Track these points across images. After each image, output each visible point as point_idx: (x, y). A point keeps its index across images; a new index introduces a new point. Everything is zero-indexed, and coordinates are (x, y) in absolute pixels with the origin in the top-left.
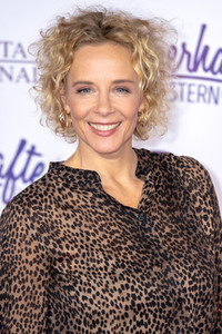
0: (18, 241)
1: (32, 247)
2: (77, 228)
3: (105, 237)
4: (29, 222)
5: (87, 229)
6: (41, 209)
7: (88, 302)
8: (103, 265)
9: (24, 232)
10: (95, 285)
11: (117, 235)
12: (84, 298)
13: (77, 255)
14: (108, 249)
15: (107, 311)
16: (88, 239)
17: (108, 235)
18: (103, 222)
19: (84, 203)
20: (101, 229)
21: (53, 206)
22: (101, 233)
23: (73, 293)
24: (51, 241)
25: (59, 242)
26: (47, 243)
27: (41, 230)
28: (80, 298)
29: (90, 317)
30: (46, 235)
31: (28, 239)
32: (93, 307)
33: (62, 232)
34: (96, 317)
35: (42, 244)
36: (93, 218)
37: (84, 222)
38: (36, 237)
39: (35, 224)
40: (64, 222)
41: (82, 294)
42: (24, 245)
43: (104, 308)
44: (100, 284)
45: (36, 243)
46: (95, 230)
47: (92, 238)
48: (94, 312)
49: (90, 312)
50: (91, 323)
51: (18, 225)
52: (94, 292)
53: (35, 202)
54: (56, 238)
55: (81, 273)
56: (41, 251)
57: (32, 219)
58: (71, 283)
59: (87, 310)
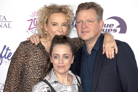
0: (19, 55)
1: (22, 58)
2: (36, 59)
3: (41, 63)
4: (24, 53)
5: (38, 60)
6: (28, 51)
7: (29, 80)
8: (36, 71)
9: (22, 54)
10: (32, 76)
11: (45, 64)
12: (29, 78)
13: (32, 66)
14: (40, 67)
15: (33, 83)
16: (37, 63)
17: (42, 63)
18: (43, 59)
19: (40, 53)
20: (41, 61)
21: (32, 51)
22: (41, 62)
23: (27, 76)
24: (27, 60)
25: (29, 61)
26: (26, 60)
27: (26, 56)
28: (28, 78)
29: (28, 84)
30: (26, 58)
31: (22, 56)
32: (30, 81)
33: (31, 59)
34: (30, 84)
35: (24, 59)
36: (41, 58)
37: (38, 58)
38: (24, 57)
39: (25, 54)
40: (33, 56)
41: (28, 77)
42: (20, 57)
43: (32, 82)
44: (33, 76)
45: (23, 58)
46: (40, 61)
47: (38, 63)
48: (30, 83)
49: (29, 82)
50: (28, 85)
51: (21, 51)
52: (31, 78)
53: (28, 48)
54: (29, 59)
55: (30, 71)
56: (23, 60)
57: (25, 52)
58: (27, 73)
59: (28, 82)
